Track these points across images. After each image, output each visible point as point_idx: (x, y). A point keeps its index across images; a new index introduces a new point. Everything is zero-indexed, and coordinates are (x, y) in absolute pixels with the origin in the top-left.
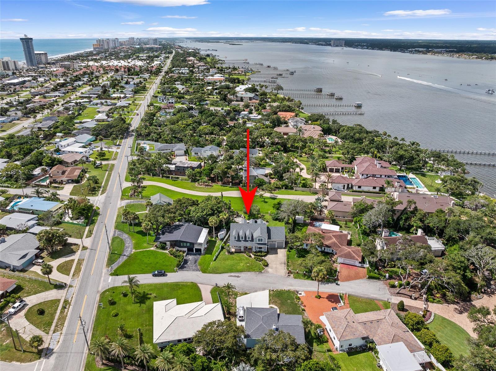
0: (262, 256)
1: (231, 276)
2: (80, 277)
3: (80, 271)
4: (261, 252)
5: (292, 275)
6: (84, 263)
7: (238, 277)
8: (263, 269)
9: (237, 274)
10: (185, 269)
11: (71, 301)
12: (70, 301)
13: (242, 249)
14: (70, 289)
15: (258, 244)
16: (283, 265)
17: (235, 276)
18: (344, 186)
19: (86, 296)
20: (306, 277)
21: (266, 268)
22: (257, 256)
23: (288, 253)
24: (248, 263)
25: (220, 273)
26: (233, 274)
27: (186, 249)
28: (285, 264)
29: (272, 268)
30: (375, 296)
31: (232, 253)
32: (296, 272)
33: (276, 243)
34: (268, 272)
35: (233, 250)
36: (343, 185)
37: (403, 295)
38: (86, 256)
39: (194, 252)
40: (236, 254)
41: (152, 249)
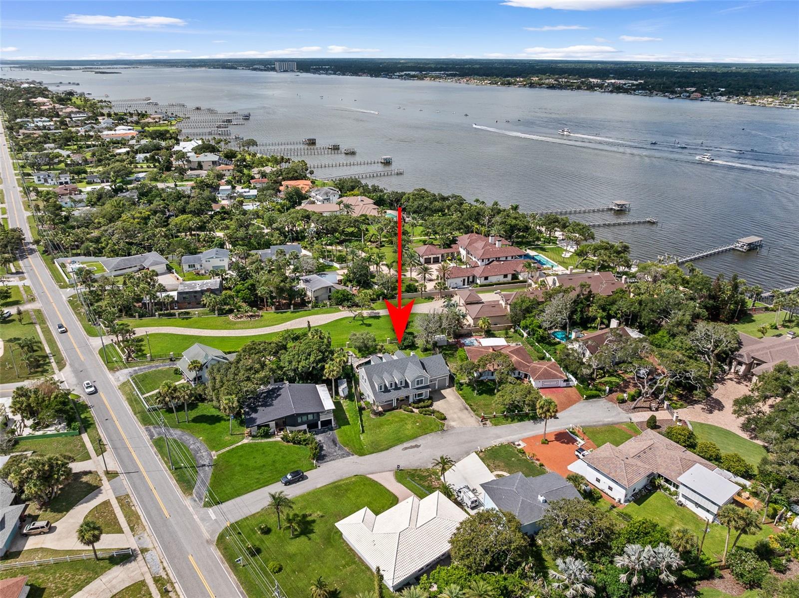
0: (428, 406)
1: (406, 448)
2: (147, 528)
3: (138, 518)
4: (423, 400)
5: (488, 422)
6: (134, 500)
7: (417, 446)
8: (444, 425)
9: (413, 443)
10: (327, 459)
11: (167, 575)
12: (165, 577)
13: (395, 404)
14: (148, 555)
15: (418, 389)
16: (466, 411)
17: (412, 447)
18: (464, 280)
19: (190, 557)
20: (510, 420)
21: (446, 422)
22: (422, 407)
23: (461, 392)
24: (417, 422)
25: (387, 449)
26: (406, 445)
27: (305, 427)
28: (467, 409)
29: (453, 420)
30: (610, 420)
31: (380, 414)
33: (437, 382)
34: (453, 428)
35: (380, 409)
36: (462, 279)
37: (640, 409)
38: (127, 487)
39: (320, 428)
40: (387, 413)
41: (245, 441)
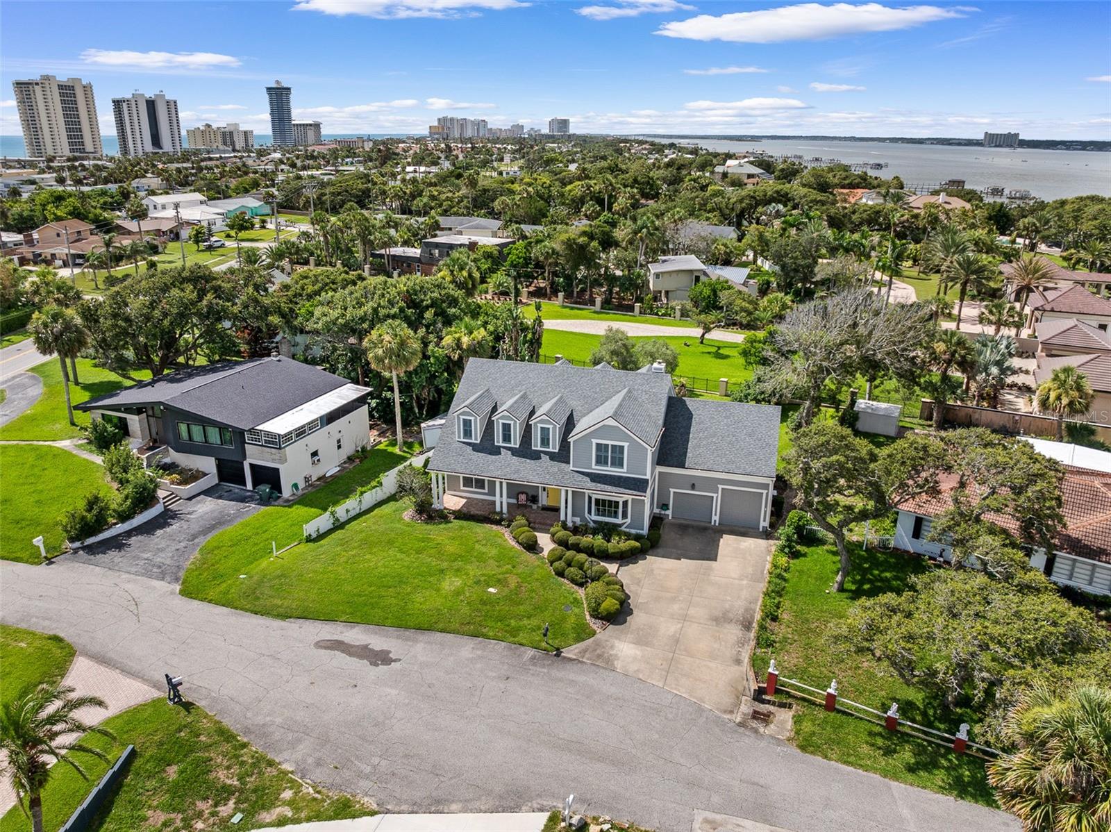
0: (606, 556)
1: (338, 645)
4: (608, 531)
5: (785, 718)
7: (382, 658)
8: (583, 633)
9: (376, 640)
10: (109, 556)
13: (502, 501)
15: (596, 478)
16: (733, 630)
17: (361, 652)
21: (606, 634)
22: (577, 548)
23: (783, 560)
24: (500, 582)
26: (355, 635)
27: (208, 464)
28: (747, 626)
29: (642, 640)
32: (819, 696)
33: (717, 497)
34: (605, 662)
35: (452, 502)
39: (249, 486)
40: (457, 523)
41: (65, 444)
